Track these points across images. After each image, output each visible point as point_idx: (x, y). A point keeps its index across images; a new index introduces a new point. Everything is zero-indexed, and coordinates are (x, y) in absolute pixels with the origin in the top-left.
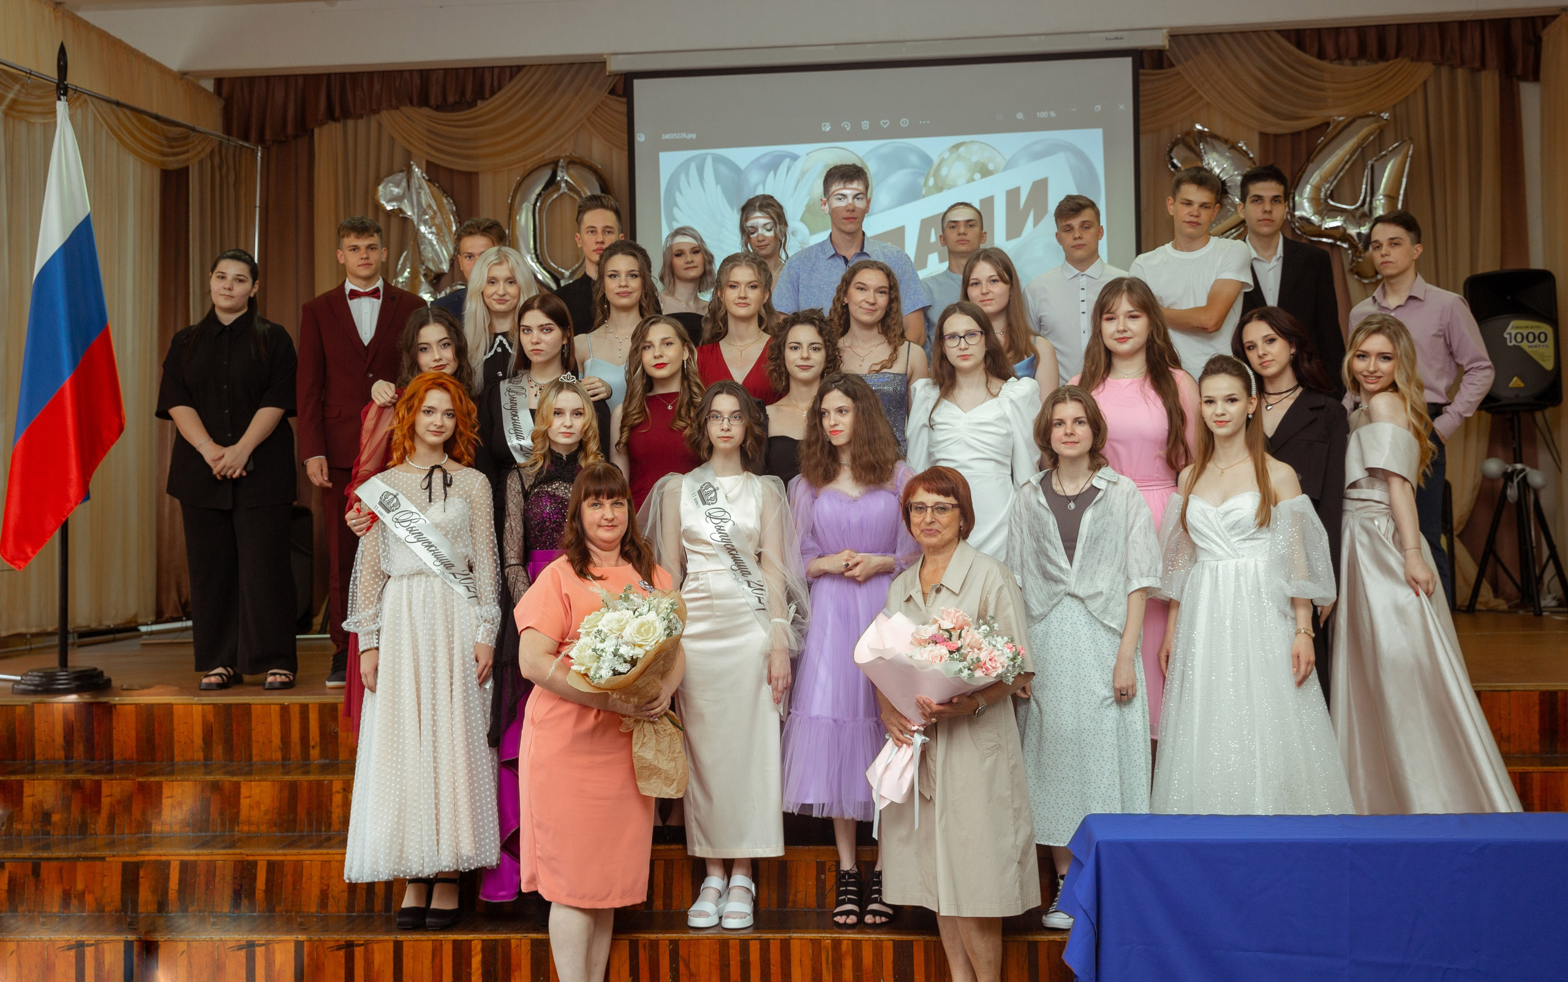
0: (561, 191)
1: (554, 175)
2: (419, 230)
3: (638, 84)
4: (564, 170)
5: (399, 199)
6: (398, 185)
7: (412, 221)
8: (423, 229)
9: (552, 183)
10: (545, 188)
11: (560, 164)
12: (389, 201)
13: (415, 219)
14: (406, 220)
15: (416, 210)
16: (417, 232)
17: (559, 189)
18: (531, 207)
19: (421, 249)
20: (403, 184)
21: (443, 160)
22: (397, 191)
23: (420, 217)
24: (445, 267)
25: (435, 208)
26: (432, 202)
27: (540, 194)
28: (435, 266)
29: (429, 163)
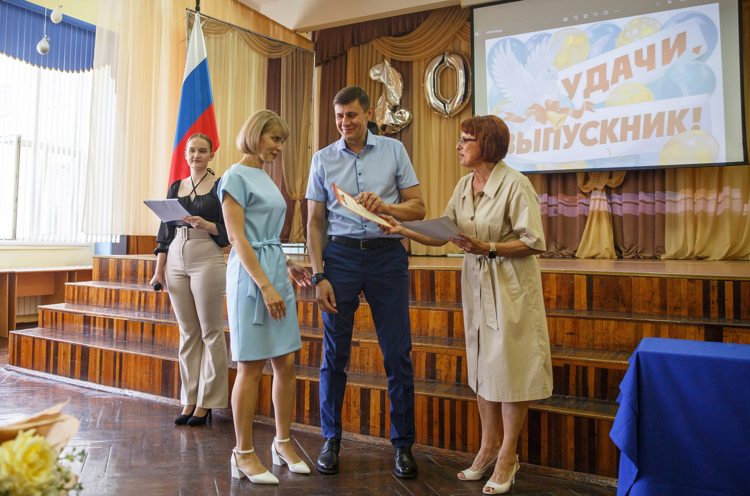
0: (447, 66)
1: (443, 59)
3: (475, 10)
4: (448, 56)
5: (379, 75)
6: (378, 69)
7: (384, 84)
8: (389, 87)
9: (443, 61)
10: (440, 64)
11: (446, 54)
12: (374, 76)
13: (385, 82)
14: (382, 84)
15: (386, 80)
16: (386, 88)
18: (433, 73)
19: (388, 95)
20: (381, 69)
21: (398, 57)
22: (377, 72)
23: (388, 82)
24: (398, 102)
25: (394, 78)
26: (393, 76)
27: (437, 68)
28: (394, 102)
29: (392, 59)
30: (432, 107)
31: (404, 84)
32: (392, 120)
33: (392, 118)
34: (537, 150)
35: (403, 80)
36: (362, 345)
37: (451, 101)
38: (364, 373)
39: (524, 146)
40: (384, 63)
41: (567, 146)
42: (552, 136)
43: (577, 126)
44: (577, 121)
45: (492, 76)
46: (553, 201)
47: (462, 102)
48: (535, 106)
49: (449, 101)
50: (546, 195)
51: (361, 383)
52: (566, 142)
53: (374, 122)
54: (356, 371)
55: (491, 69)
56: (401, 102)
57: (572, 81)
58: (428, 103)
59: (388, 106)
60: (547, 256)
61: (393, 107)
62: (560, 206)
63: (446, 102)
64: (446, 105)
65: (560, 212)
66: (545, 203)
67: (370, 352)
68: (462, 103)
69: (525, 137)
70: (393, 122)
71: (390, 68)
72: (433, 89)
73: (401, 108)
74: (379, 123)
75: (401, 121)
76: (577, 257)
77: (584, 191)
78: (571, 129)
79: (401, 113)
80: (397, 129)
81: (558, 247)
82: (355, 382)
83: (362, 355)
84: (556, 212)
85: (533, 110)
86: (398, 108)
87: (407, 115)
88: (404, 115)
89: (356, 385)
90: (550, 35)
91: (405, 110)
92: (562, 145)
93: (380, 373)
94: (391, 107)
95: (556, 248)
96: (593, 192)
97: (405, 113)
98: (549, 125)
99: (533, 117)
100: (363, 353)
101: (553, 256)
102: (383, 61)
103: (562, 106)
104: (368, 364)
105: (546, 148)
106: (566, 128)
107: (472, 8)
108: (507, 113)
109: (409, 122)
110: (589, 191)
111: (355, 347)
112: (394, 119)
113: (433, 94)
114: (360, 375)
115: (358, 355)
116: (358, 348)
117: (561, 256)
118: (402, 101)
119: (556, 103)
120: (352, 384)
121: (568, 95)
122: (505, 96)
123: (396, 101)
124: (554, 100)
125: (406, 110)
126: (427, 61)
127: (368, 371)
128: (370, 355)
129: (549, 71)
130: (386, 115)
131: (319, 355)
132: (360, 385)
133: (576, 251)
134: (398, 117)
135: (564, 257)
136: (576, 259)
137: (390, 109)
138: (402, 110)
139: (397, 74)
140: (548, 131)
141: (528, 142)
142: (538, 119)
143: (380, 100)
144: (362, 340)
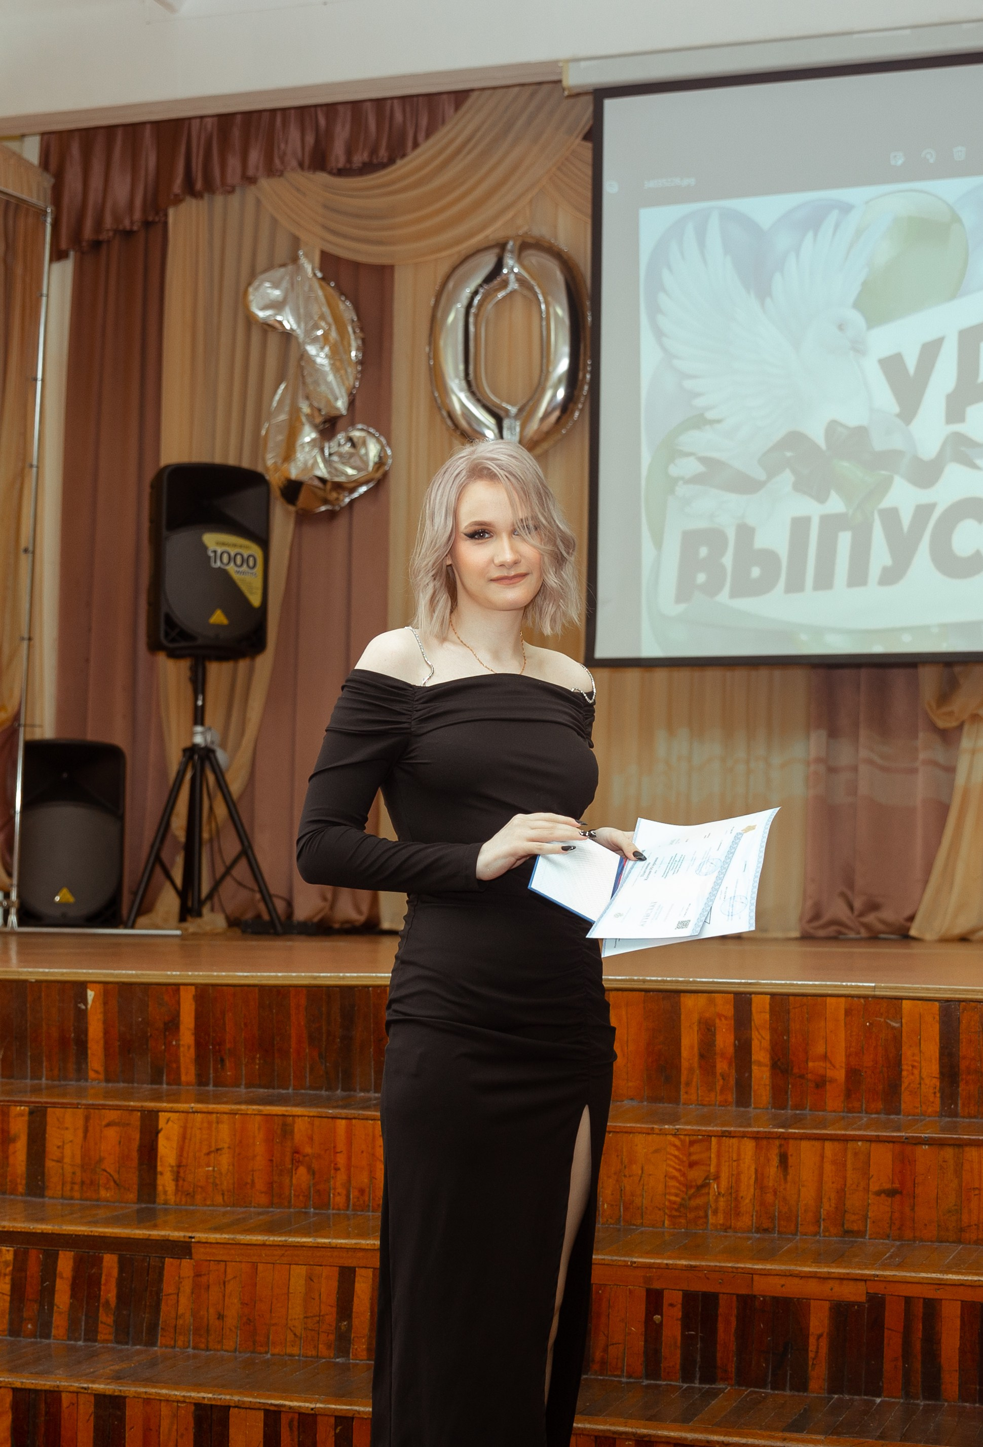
0: (509, 289)
1: (499, 265)
2: (305, 351)
3: (610, 105)
4: (515, 258)
5: (277, 306)
6: (276, 286)
7: (297, 338)
8: (312, 350)
9: (495, 275)
10: (484, 284)
11: (508, 249)
12: (264, 308)
13: (300, 332)
14: (287, 336)
15: (303, 325)
16: (303, 356)
17: (505, 284)
18: (462, 312)
19: (309, 380)
20: (285, 284)
21: (345, 249)
22: (276, 293)
23: (308, 333)
24: (341, 405)
25: (330, 319)
26: (325, 309)
27: (476, 293)
28: (328, 401)
29: (324, 255)
30: (456, 426)
31: (363, 340)
32: (322, 465)
33: (319, 460)
34: (795, 586)
35: (362, 329)
36: (199, 1253)
37: (520, 410)
38: (207, 1349)
39: (756, 572)
40: (299, 269)
41: (891, 577)
42: (845, 540)
43: (923, 512)
44: (924, 496)
45: (659, 334)
46: (845, 754)
47: (556, 414)
48: (795, 439)
49: (513, 410)
50: (823, 733)
51: (198, 1386)
52: (888, 561)
53: (260, 469)
54: (180, 1343)
55: (655, 310)
56: (351, 404)
57: (911, 363)
58: (445, 414)
59: (307, 416)
60: (821, 933)
61: (325, 422)
62: (863, 769)
63: (507, 411)
64: (506, 423)
65: (863, 789)
66: (818, 760)
67: (229, 1277)
68: (559, 419)
69: (761, 542)
70: (322, 470)
71: (316, 285)
72: (461, 367)
73: (353, 424)
74: (277, 475)
75: (350, 471)
76: (914, 939)
77: (941, 724)
78: (906, 519)
79: (350, 439)
80: (337, 499)
81: (858, 904)
82: (176, 1385)
83: (199, 1287)
84: (853, 790)
85: (789, 454)
86: (340, 424)
87: (373, 450)
88: (363, 451)
89: (178, 1393)
90: (846, 208)
91: (362, 434)
92: (875, 571)
93: (262, 1349)
94: (318, 420)
95: (851, 908)
96: (966, 728)
97: (364, 443)
98: (835, 504)
99: (787, 477)
100: (204, 1279)
101: (840, 933)
102: (295, 259)
103: (879, 443)
104: (221, 1317)
105: (824, 581)
106: (891, 517)
107: (601, 94)
108: (703, 460)
109: (378, 475)
110: (954, 724)
111: (176, 1262)
112: (327, 462)
113: (464, 383)
114: (195, 1357)
115: (187, 1287)
116: (186, 1263)
117: (864, 933)
118: (358, 403)
119: (861, 432)
120: (164, 1391)
121: (894, 408)
122: (699, 402)
123: (336, 399)
124: (853, 423)
125: (369, 433)
126: (444, 269)
127: (220, 1342)
128: (230, 1287)
129: (841, 327)
130: (298, 449)
131: (47, 1293)
132: (193, 1394)
133: (911, 918)
134: (341, 455)
135: (874, 937)
136: (914, 944)
137: (315, 427)
138: (356, 434)
139: (342, 307)
140: (831, 524)
141: (769, 558)
142: (800, 487)
143: (280, 391)
144: (200, 1236)
